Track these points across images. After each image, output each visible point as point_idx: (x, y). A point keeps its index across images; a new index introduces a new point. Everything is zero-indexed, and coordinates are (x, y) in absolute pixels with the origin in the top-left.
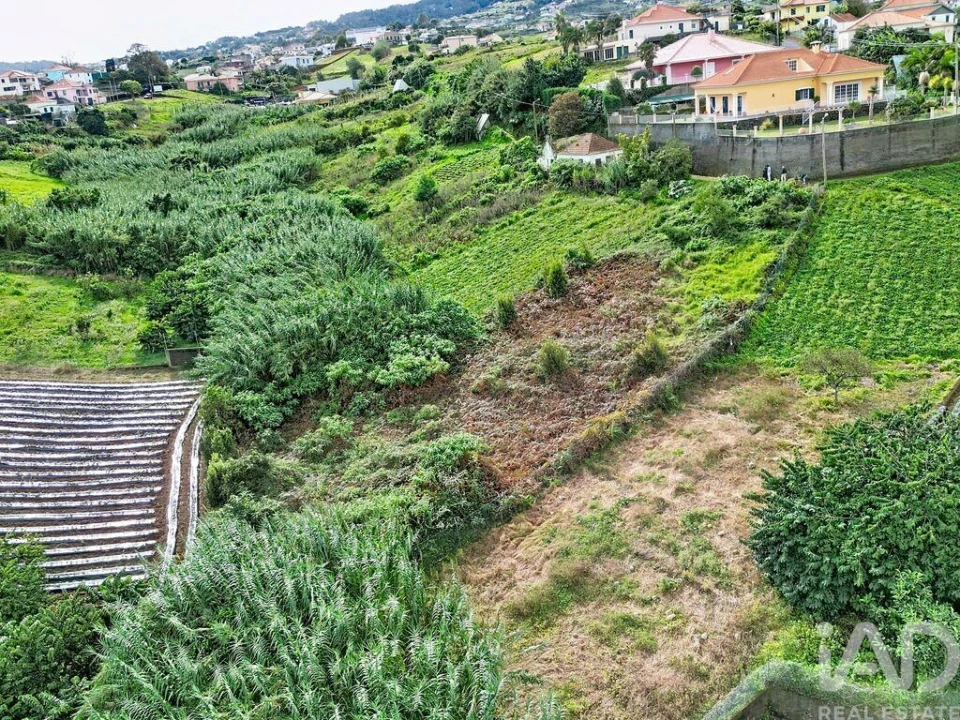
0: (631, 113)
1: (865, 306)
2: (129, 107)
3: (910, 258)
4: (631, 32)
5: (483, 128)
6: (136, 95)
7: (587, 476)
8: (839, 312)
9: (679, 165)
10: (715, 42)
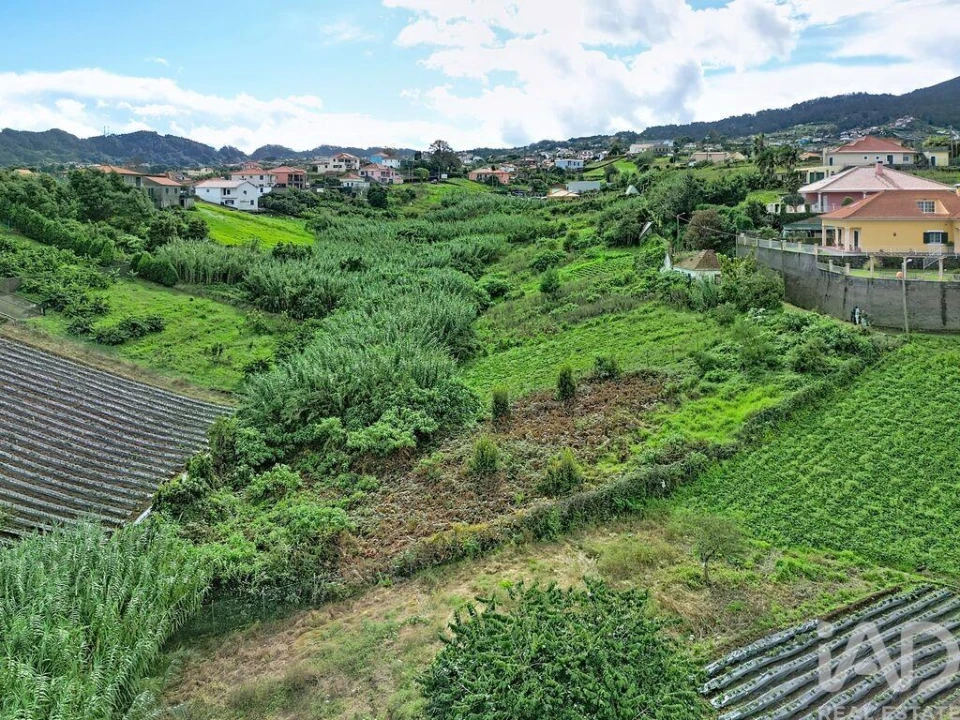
0: (754, 235)
1: (837, 480)
2: (412, 189)
3: (934, 437)
4: (831, 159)
5: (645, 234)
6: (424, 180)
7: (415, 585)
8: (805, 480)
9: (766, 291)
10: (882, 175)
